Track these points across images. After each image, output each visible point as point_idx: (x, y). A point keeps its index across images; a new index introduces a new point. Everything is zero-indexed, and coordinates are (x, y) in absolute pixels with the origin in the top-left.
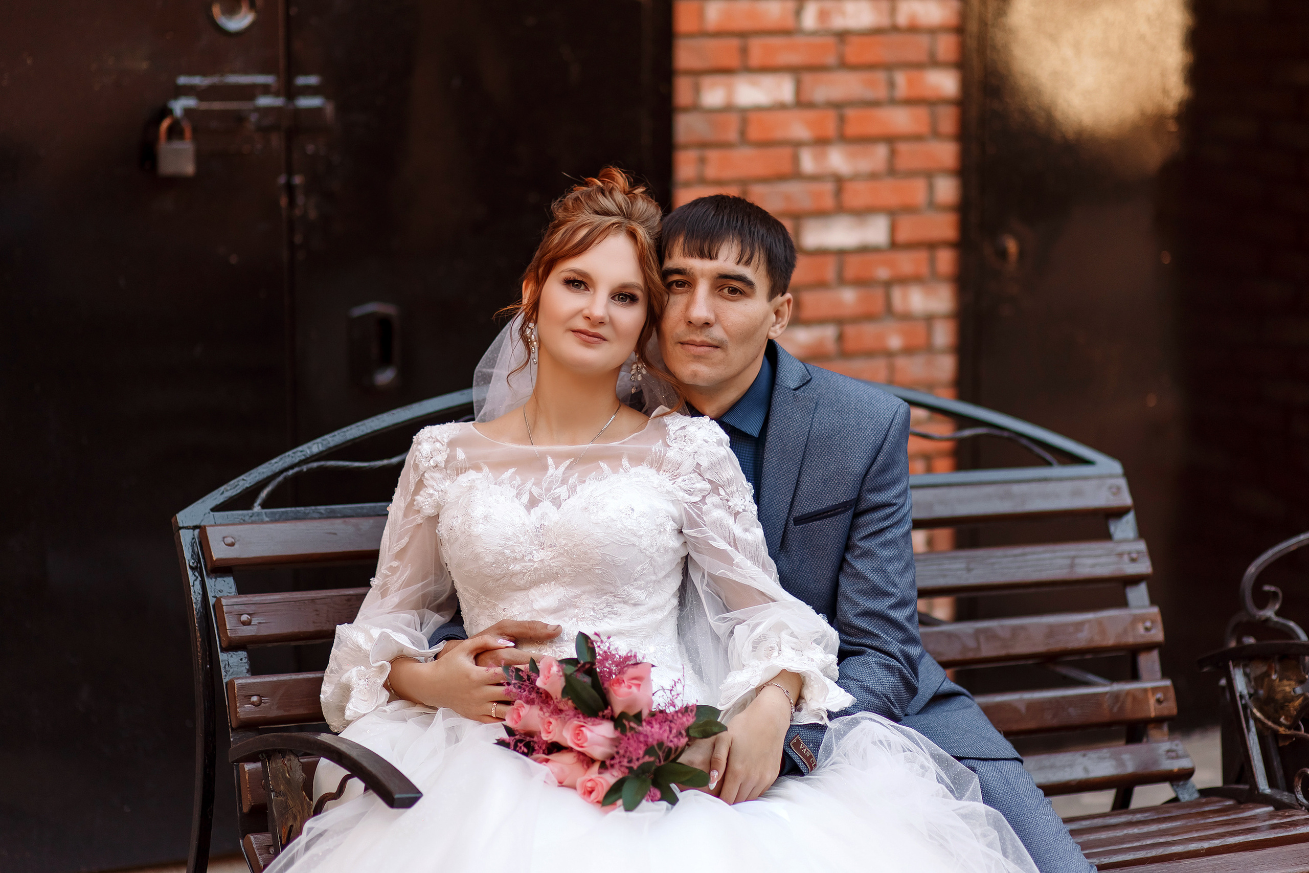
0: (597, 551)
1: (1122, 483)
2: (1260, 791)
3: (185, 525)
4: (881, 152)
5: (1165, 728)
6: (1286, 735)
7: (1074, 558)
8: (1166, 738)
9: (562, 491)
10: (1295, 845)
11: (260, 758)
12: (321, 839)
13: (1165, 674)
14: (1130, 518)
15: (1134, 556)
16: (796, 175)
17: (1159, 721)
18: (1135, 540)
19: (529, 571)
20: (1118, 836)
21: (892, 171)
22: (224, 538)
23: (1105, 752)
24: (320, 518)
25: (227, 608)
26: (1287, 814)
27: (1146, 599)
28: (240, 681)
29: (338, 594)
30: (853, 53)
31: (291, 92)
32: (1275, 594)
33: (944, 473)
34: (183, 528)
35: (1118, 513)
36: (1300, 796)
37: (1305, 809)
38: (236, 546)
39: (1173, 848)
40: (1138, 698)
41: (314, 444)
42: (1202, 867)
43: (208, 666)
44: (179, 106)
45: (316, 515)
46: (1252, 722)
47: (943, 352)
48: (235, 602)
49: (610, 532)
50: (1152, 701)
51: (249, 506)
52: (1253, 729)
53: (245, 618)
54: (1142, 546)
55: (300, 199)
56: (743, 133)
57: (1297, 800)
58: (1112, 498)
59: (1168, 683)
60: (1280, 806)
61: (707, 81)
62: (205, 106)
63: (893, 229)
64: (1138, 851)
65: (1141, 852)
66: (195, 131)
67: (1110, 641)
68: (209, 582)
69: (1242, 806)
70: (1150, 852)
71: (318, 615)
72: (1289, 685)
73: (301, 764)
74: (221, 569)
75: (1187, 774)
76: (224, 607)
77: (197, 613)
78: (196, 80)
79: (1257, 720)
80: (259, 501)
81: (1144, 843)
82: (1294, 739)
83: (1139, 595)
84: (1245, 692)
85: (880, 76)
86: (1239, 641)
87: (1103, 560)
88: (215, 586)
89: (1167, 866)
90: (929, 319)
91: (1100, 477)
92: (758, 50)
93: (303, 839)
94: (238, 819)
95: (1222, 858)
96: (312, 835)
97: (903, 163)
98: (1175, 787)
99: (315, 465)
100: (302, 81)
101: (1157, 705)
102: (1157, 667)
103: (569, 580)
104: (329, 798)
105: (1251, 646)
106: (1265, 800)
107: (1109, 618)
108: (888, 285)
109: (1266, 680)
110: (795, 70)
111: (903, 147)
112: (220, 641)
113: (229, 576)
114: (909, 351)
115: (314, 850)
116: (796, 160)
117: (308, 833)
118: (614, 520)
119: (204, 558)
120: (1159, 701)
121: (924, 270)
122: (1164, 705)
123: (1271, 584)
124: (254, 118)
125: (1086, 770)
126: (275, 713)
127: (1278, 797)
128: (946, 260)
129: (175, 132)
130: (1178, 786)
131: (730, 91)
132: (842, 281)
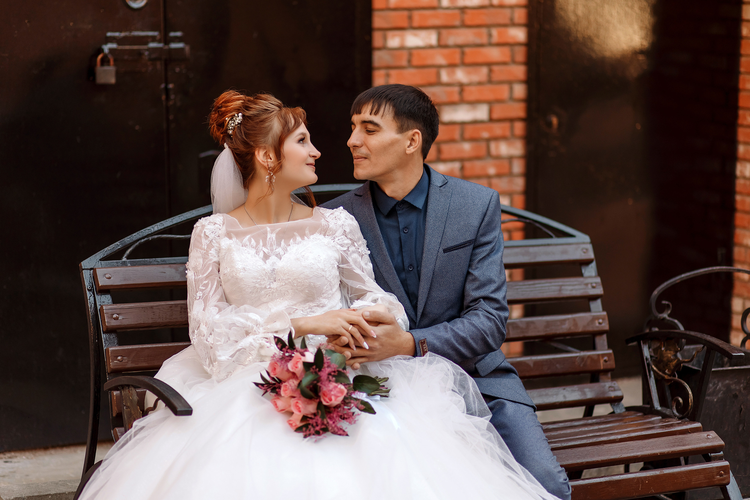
0: (307, 281)
1: (590, 247)
2: (655, 409)
3: (86, 268)
4: (484, 70)
5: (609, 375)
6: (668, 380)
7: (561, 286)
8: (610, 380)
9: (279, 250)
10: (666, 437)
11: (119, 389)
12: (142, 431)
13: (610, 347)
14: (593, 265)
15: (594, 285)
16: (439, 83)
17: (605, 371)
18: (595, 277)
19: (269, 293)
20: (577, 432)
21: (490, 81)
22: (105, 274)
23: (576, 387)
24: (157, 264)
25: (105, 311)
26: (667, 421)
27: (601, 308)
28: (112, 349)
29: (165, 304)
30: (469, 19)
31: (167, 40)
32: (668, 306)
33: (518, 239)
34: (85, 269)
35: (587, 263)
36: (675, 412)
37: (677, 418)
38: (111, 279)
39: (602, 438)
40: (595, 360)
41: (156, 226)
42: (614, 448)
43: (97, 341)
44: (106, 48)
45: (156, 263)
46: (652, 373)
47: (518, 176)
48: (110, 308)
49: (313, 270)
50: (602, 361)
51: (120, 258)
52: (653, 376)
53: (115, 316)
54: (598, 280)
55: (172, 97)
56: (409, 61)
57: (673, 413)
58: (583, 254)
59: (610, 351)
60: (665, 416)
61: (390, 34)
62: (121, 47)
63: (491, 112)
64: (583, 440)
65: (584, 440)
66: (115, 60)
67: (580, 329)
68: (98, 297)
69: (645, 416)
70: (589, 440)
71: (154, 314)
72: (670, 353)
73: (136, 392)
74: (104, 291)
75: (619, 399)
76: (104, 310)
77: (91, 313)
78: (117, 34)
79: (654, 371)
80: (125, 255)
81: (588, 436)
82: (673, 382)
83: (597, 306)
84: (649, 357)
85: (484, 31)
86: (650, 330)
87: (577, 287)
88: (100, 299)
89: (596, 447)
90: (510, 158)
91: (577, 244)
92: (417, 17)
93: (132, 431)
94: (111, 420)
95: (626, 444)
96: (137, 429)
97: (496, 77)
98: (613, 406)
99: (156, 237)
100: (172, 34)
101: (604, 363)
102: (606, 343)
103: (291, 296)
104: (150, 410)
105: (656, 332)
106: (657, 413)
107: (580, 317)
108: (488, 140)
109: (659, 350)
110: (437, 28)
111: (495, 68)
112: (102, 328)
113: (108, 294)
114: (499, 175)
115: (138, 437)
116: (438, 75)
117: (135, 428)
118: (314, 264)
119: (95, 285)
120: (605, 361)
121: (508, 133)
122: (608, 363)
123: (666, 300)
124: (146, 53)
125: (565, 397)
126: (130, 365)
127: (664, 412)
128: (519, 128)
129: (105, 61)
130: (614, 405)
131: (403, 39)
132: (463, 139)
